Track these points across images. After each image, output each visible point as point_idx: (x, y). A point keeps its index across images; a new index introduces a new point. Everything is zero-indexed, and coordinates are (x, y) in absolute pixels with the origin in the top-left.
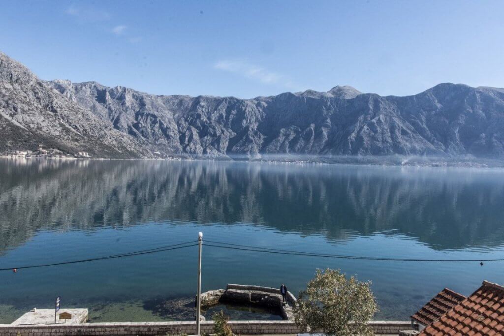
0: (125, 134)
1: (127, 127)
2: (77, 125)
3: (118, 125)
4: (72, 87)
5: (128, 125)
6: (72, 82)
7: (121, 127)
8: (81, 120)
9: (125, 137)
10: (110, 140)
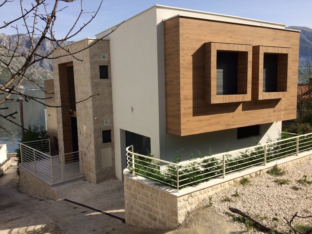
0: (48, 71)
1: (49, 66)
2: (13, 67)
3: (42, 64)
4: (7, 39)
5: (49, 65)
6: (7, 35)
7: (44, 66)
8: (16, 62)
9: (48, 73)
10: (38, 76)
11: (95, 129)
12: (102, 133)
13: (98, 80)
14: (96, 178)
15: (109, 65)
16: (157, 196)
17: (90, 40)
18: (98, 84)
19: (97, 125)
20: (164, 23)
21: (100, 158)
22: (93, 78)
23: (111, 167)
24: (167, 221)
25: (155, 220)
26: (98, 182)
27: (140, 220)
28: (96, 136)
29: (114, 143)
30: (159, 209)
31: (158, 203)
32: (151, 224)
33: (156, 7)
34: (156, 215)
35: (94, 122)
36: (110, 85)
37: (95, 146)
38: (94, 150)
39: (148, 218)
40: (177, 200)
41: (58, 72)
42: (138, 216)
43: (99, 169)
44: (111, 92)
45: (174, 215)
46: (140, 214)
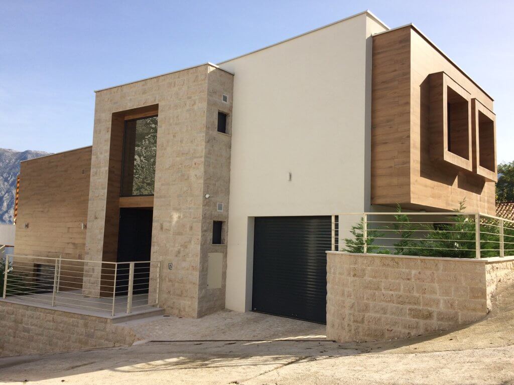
11: (205, 214)
12: (213, 223)
13: (215, 133)
14: (198, 307)
15: (231, 114)
16: (435, 272)
17: (210, 67)
18: (215, 140)
19: (207, 208)
20: (374, 38)
21: (207, 269)
22: (209, 127)
23: (220, 289)
24: (459, 310)
25: (429, 316)
26: (201, 314)
27: (387, 327)
28: (205, 228)
29: (227, 246)
30: (438, 294)
31: (436, 285)
32: (417, 327)
33: (365, 14)
34: (431, 306)
35: (204, 201)
36: (229, 146)
37: (201, 245)
38: (199, 252)
39: (408, 318)
40: (484, 270)
41: (110, 126)
42: (383, 319)
43: (204, 290)
44: (229, 158)
45: (478, 297)
46: (388, 315)
